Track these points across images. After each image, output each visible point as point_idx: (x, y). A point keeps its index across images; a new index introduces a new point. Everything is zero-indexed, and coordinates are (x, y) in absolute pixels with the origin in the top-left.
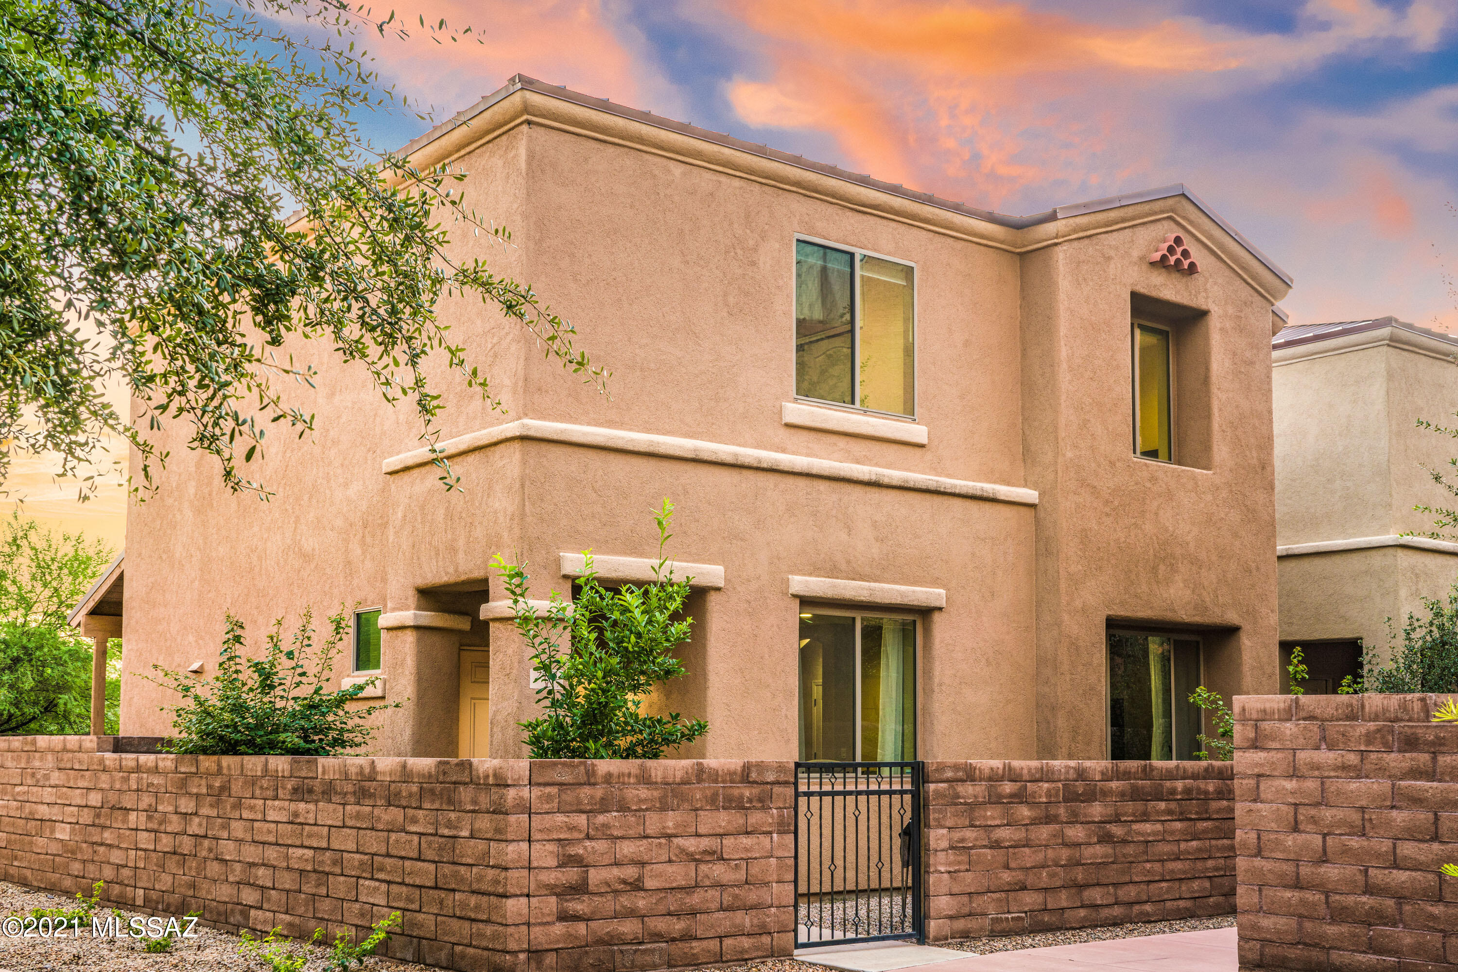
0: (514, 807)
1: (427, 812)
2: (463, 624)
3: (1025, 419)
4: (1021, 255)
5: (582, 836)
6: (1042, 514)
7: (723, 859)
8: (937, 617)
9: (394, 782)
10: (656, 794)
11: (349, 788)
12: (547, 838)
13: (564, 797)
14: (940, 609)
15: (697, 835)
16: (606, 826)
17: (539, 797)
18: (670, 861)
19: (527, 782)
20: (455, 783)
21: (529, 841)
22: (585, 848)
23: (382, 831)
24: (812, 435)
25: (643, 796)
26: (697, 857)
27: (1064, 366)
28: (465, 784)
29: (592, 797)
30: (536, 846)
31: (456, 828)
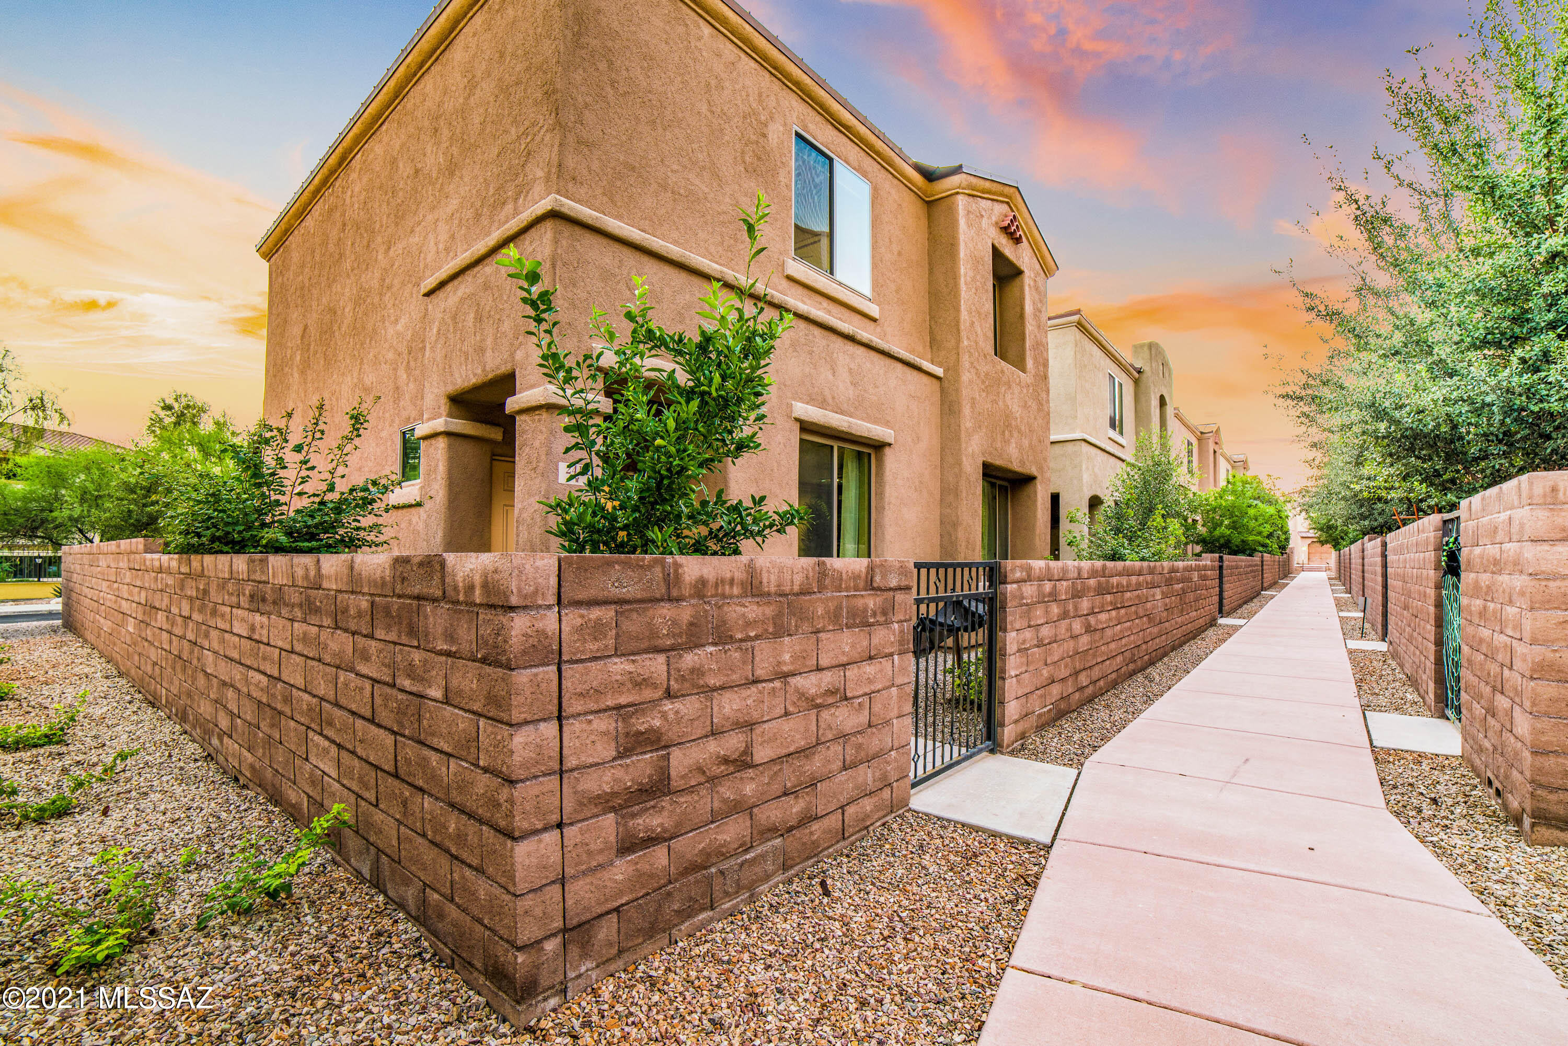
0: (524, 652)
1: (380, 645)
2: (496, 434)
3: (932, 318)
4: (928, 203)
5: (659, 693)
6: (946, 384)
7: (846, 699)
8: (887, 451)
9: (340, 591)
10: (769, 611)
11: (295, 598)
12: (595, 707)
13: (627, 625)
14: (890, 445)
15: (819, 669)
16: (698, 671)
17: (579, 630)
18: (787, 714)
19: (552, 600)
20: (418, 598)
21: (560, 718)
22: (664, 715)
23: (328, 665)
24: (806, 292)
25: (751, 616)
26: (819, 701)
27: (962, 279)
28: (435, 600)
29: (675, 622)
30: (573, 727)
31: (422, 680)
